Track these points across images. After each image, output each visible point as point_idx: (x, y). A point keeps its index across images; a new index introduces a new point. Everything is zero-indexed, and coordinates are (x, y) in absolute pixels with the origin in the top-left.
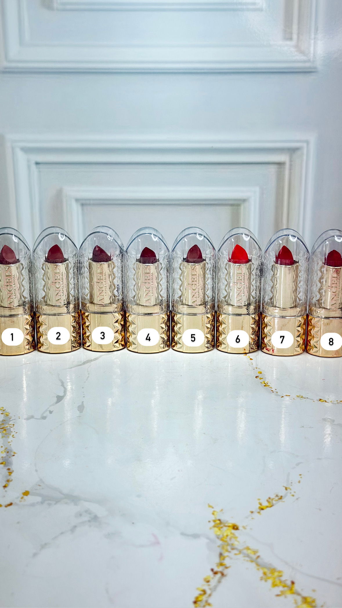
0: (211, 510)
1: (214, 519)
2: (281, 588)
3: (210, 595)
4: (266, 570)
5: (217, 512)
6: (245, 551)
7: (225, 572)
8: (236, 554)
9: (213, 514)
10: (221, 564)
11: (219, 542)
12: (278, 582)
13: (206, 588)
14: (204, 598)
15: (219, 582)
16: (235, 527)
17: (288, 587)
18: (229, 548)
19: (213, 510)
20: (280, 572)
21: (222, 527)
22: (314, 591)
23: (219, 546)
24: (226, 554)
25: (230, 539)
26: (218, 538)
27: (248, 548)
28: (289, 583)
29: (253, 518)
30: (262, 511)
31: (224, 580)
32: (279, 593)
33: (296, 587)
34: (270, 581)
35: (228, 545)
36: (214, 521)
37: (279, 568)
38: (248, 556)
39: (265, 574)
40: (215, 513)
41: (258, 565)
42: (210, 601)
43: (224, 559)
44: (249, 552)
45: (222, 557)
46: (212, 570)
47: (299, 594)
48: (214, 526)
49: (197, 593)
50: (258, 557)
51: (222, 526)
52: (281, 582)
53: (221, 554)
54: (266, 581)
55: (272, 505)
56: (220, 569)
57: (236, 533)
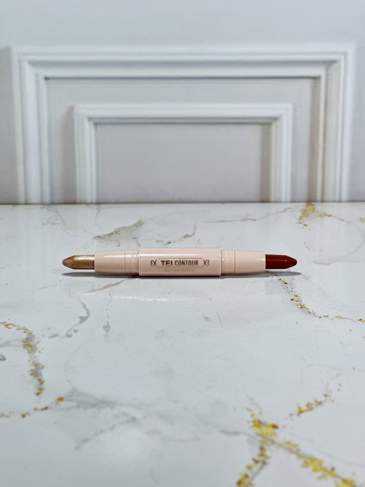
1: (253, 420)
2: (322, 473)
4: (306, 459)
5: (256, 414)
6: (286, 445)
8: (276, 447)
9: (252, 416)
10: (262, 455)
11: (259, 438)
12: (318, 468)
13: (248, 473)
14: (247, 481)
16: (275, 427)
17: (328, 472)
19: (251, 413)
21: (261, 427)
22: (353, 474)
23: (259, 442)
24: (266, 447)
25: (270, 436)
26: (258, 435)
27: (288, 443)
28: (329, 469)
29: (292, 420)
31: (265, 467)
32: (320, 476)
33: (337, 472)
35: (268, 440)
37: (319, 458)
38: (289, 449)
39: (305, 462)
41: (298, 455)
42: (253, 482)
43: (264, 451)
44: (290, 446)
46: (254, 459)
48: (254, 426)
49: (240, 477)
50: (299, 449)
52: (321, 468)
53: (261, 448)
54: (307, 468)
55: (311, 409)
56: (262, 459)
57: (276, 431)
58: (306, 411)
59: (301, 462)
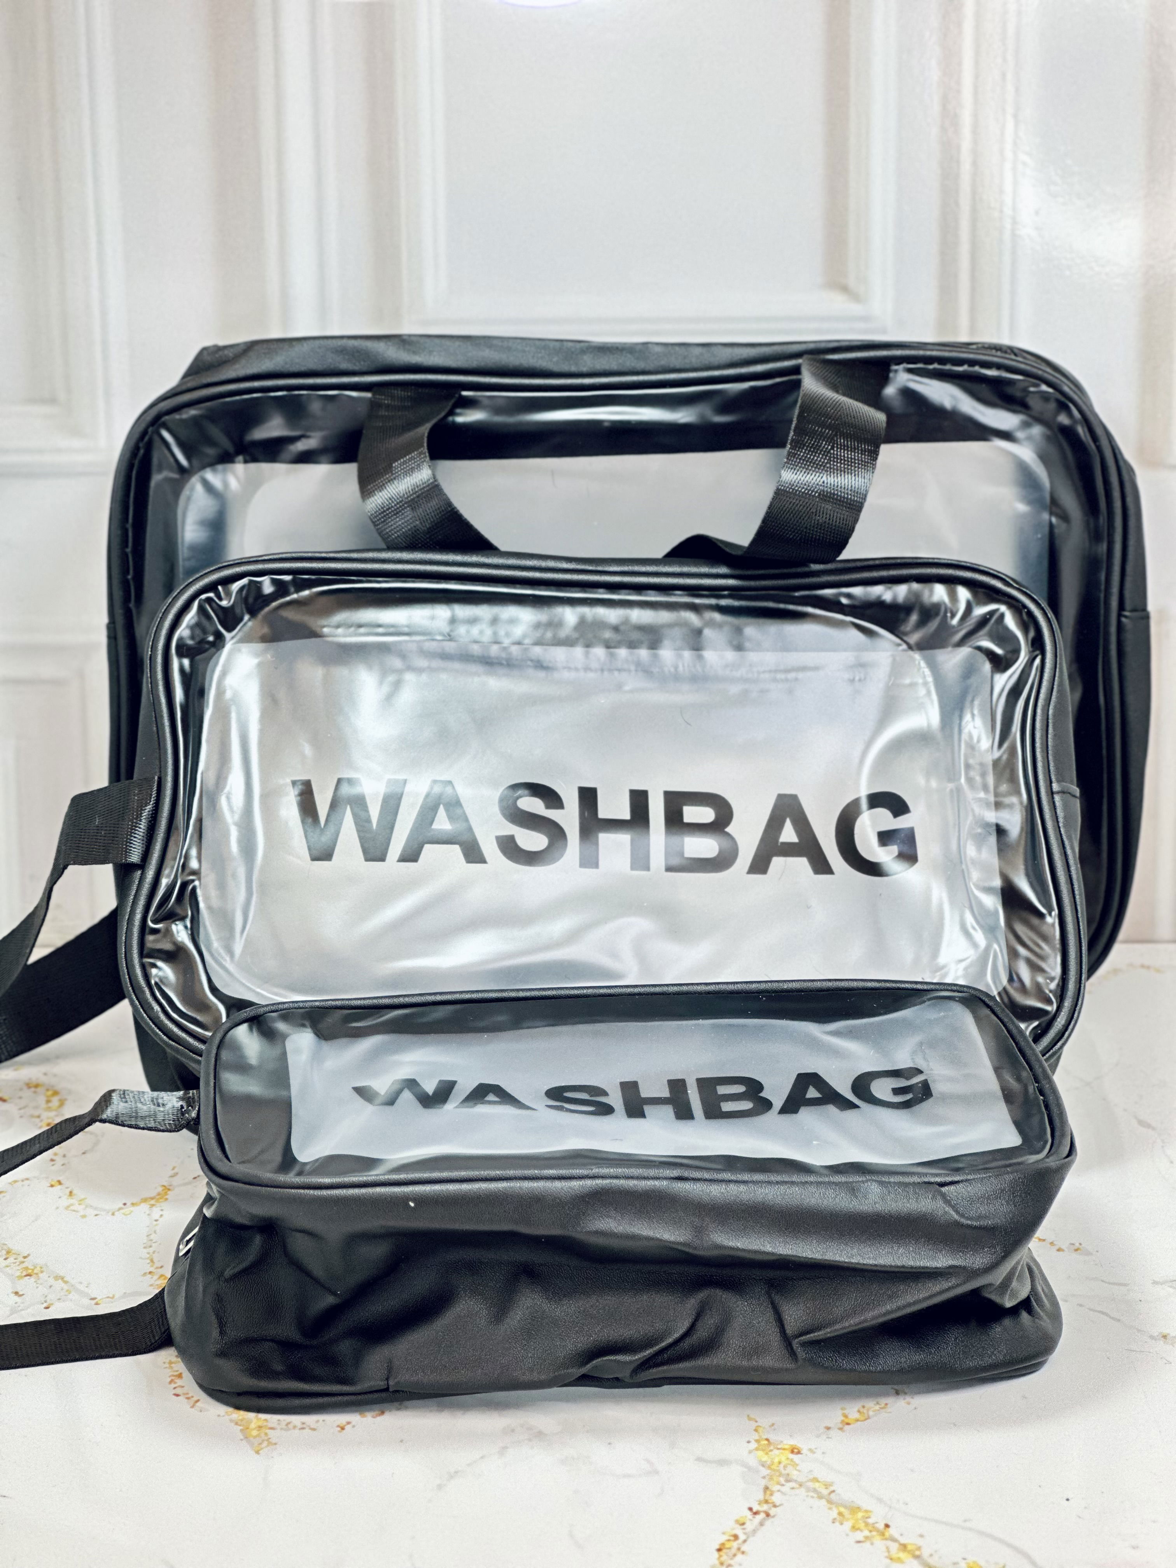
0: (754, 1425)
1: (757, 1438)
2: (866, 1533)
3: (745, 1541)
4: (842, 1509)
5: (764, 1428)
6: (811, 1485)
7: (772, 1512)
8: (793, 1488)
9: (756, 1430)
10: (766, 1502)
11: (764, 1472)
12: (862, 1525)
13: (739, 1531)
14: (735, 1545)
15: (761, 1524)
16: (796, 1451)
17: (878, 1531)
18: (782, 1480)
19: (757, 1424)
20: (866, 1511)
21: (771, 1451)
22: (921, 1536)
23: (764, 1477)
24: (775, 1488)
25: (785, 1467)
26: (763, 1466)
27: (815, 1480)
28: (881, 1526)
29: (828, 1438)
30: (847, 1427)
31: (769, 1522)
32: (862, 1539)
33: (892, 1531)
34: (848, 1525)
35: (780, 1475)
36: (757, 1441)
37: (865, 1506)
38: (815, 1490)
39: (840, 1514)
40: (760, 1430)
41: (830, 1502)
42: (744, 1548)
43: (771, 1495)
44: (817, 1485)
45: (768, 1492)
46: (750, 1509)
47: (894, 1540)
48: (757, 1449)
49: (724, 1538)
50: (834, 1491)
51: (772, 1448)
52: (867, 1524)
53: (766, 1488)
54: (842, 1524)
55: (868, 1418)
56: (765, 1507)
57: (795, 1458)
58: (857, 1420)
59: (834, 1514)
